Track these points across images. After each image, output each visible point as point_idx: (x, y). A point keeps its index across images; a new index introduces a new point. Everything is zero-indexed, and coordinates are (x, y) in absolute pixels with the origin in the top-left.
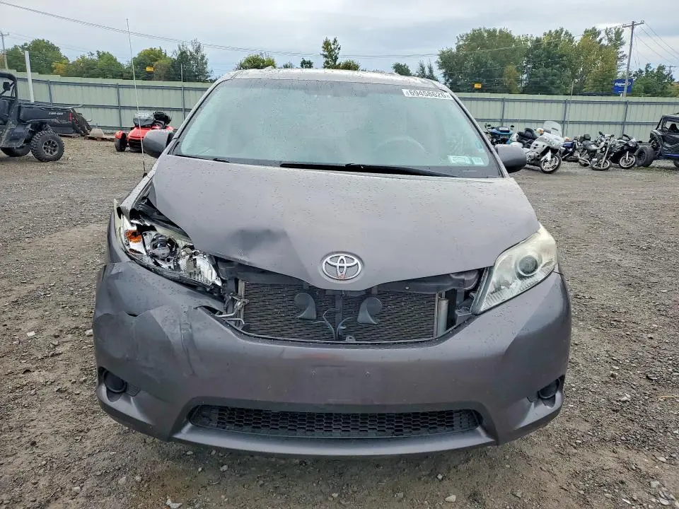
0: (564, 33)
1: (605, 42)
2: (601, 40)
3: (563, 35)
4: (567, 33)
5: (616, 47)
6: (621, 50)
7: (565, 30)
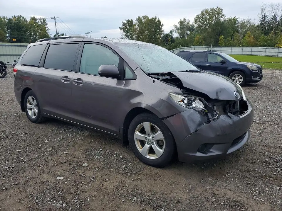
0: (22, 17)
1: (40, 23)
2: (38, 22)
3: (21, 18)
4: (23, 17)
5: (45, 25)
6: (46, 27)
7: (22, 16)
